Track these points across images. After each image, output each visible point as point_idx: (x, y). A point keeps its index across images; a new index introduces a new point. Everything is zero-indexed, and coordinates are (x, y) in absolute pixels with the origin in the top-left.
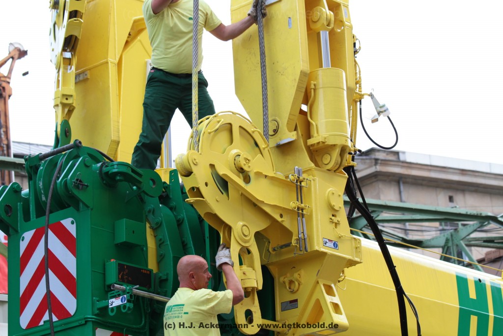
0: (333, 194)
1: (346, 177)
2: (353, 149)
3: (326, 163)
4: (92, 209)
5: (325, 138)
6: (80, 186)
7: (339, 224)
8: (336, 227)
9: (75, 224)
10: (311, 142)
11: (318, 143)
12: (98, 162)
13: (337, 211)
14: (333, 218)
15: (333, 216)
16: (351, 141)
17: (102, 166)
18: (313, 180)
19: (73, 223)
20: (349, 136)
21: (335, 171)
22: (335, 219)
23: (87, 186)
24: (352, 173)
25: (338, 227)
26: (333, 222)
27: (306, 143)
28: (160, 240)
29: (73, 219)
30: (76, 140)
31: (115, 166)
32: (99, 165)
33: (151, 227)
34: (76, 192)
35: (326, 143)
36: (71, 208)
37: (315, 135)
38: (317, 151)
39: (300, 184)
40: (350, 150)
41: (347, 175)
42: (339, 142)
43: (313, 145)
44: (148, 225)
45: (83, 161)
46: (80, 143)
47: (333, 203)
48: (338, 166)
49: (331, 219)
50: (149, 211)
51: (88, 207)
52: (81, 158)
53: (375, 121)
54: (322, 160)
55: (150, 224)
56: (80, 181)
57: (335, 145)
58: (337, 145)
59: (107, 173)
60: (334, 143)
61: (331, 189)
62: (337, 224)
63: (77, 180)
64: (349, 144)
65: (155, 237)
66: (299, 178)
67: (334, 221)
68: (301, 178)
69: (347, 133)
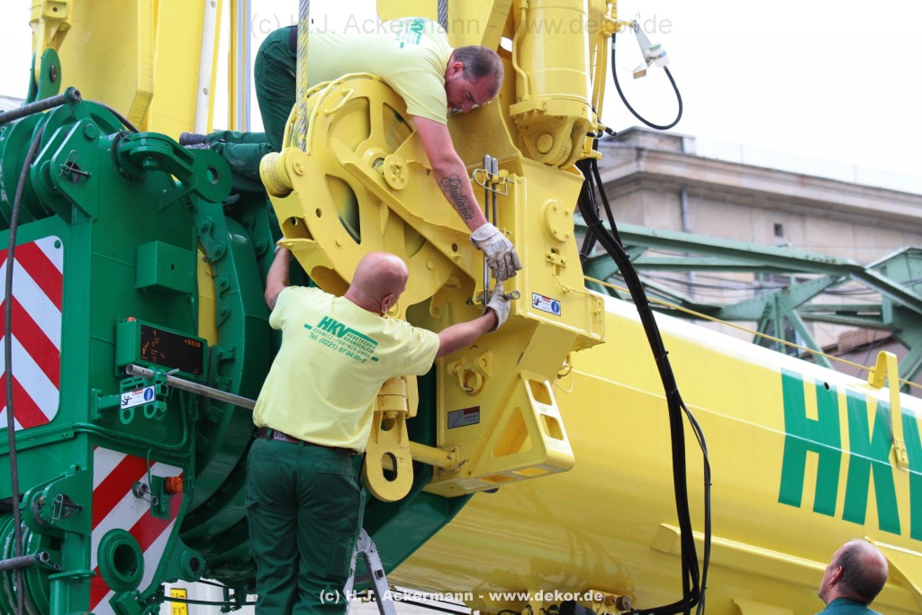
0: (555, 209)
1: (580, 179)
2: (595, 126)
3: (543, 151)
4: (95, 221)
5: (545, 104)
6: (75, 177)
7: (564, 267)
8: (558, 273)
9: (62, 247)
10: (517, 109)
11: (531, 112)
12: (109, 130)
13: (561, 242)
14: (553, 255)
15: (553, 251)
16: (594, 110)
17: (117, 139)
18: (519, 182)
19: (57, 245)
20: (590, 102)
21: (559, 167)
22: (557, 259)
23: (88, 176)
24: (593, 173)
25: (562, 272)
26: (552, 264)
27: (506, 111)
28: (224, 284)
29: (56, 238)
30: (69, 89)
31: (143, 141)
32: (112, 137)
33: (207, 260)
34: (66, 187)
35: (545, 114)
36: (56, 218)
37: (526, 96)
38: (527, 127)
39: (494, 188)
40: (591, 128)
41: (582, 176)
42: (571, 112)
43: (520, 116)
44: (201, 255)
45: (83, 128)
46: (77, 93)
47: (553, 228)
48: (566, 157)
49: (549, 257)
50: (205, 229)
51: (87, 216)
52: (78, 123)
53: (640, 74)
54: (536, 146)
55: (204, 252)
56: (75, 167)
57: (561, 119)
58: (566, 117)
59: (126, 154)
60: (559, 114)
61: (551, 200)
62: (560, 268)
63: (69, 164)
64: (590, 116)
65: (213, 278)
66: (491, 176)
67: (554, 262)
68: (496, 178)
69: (585, 96)
